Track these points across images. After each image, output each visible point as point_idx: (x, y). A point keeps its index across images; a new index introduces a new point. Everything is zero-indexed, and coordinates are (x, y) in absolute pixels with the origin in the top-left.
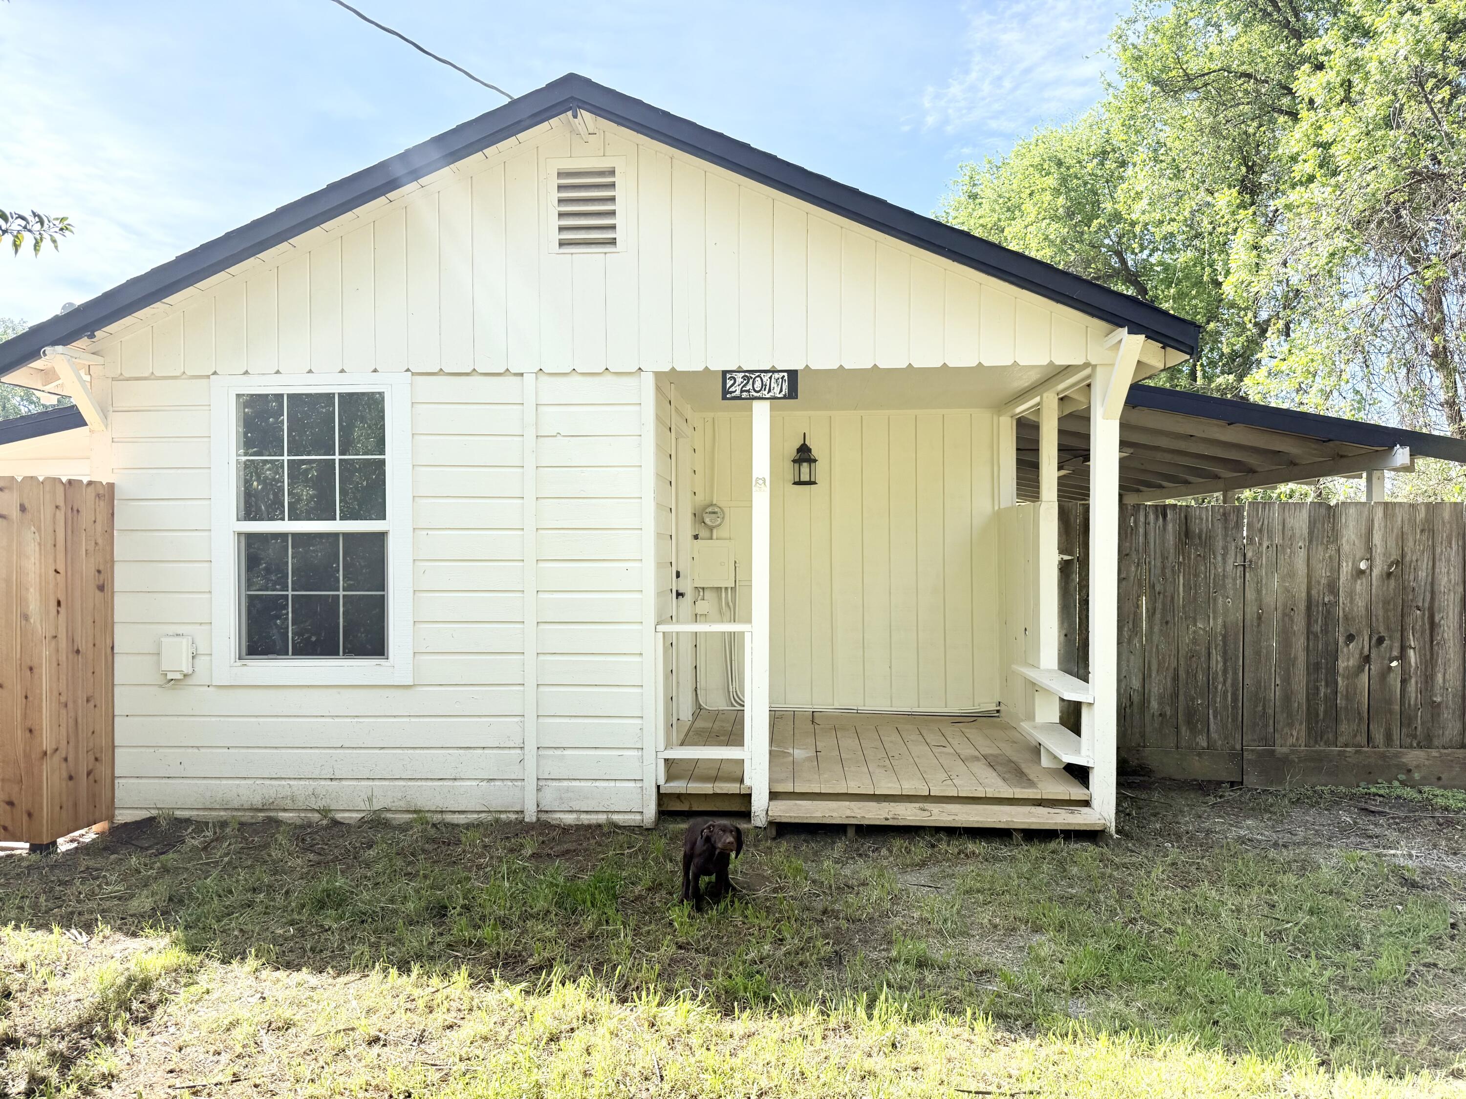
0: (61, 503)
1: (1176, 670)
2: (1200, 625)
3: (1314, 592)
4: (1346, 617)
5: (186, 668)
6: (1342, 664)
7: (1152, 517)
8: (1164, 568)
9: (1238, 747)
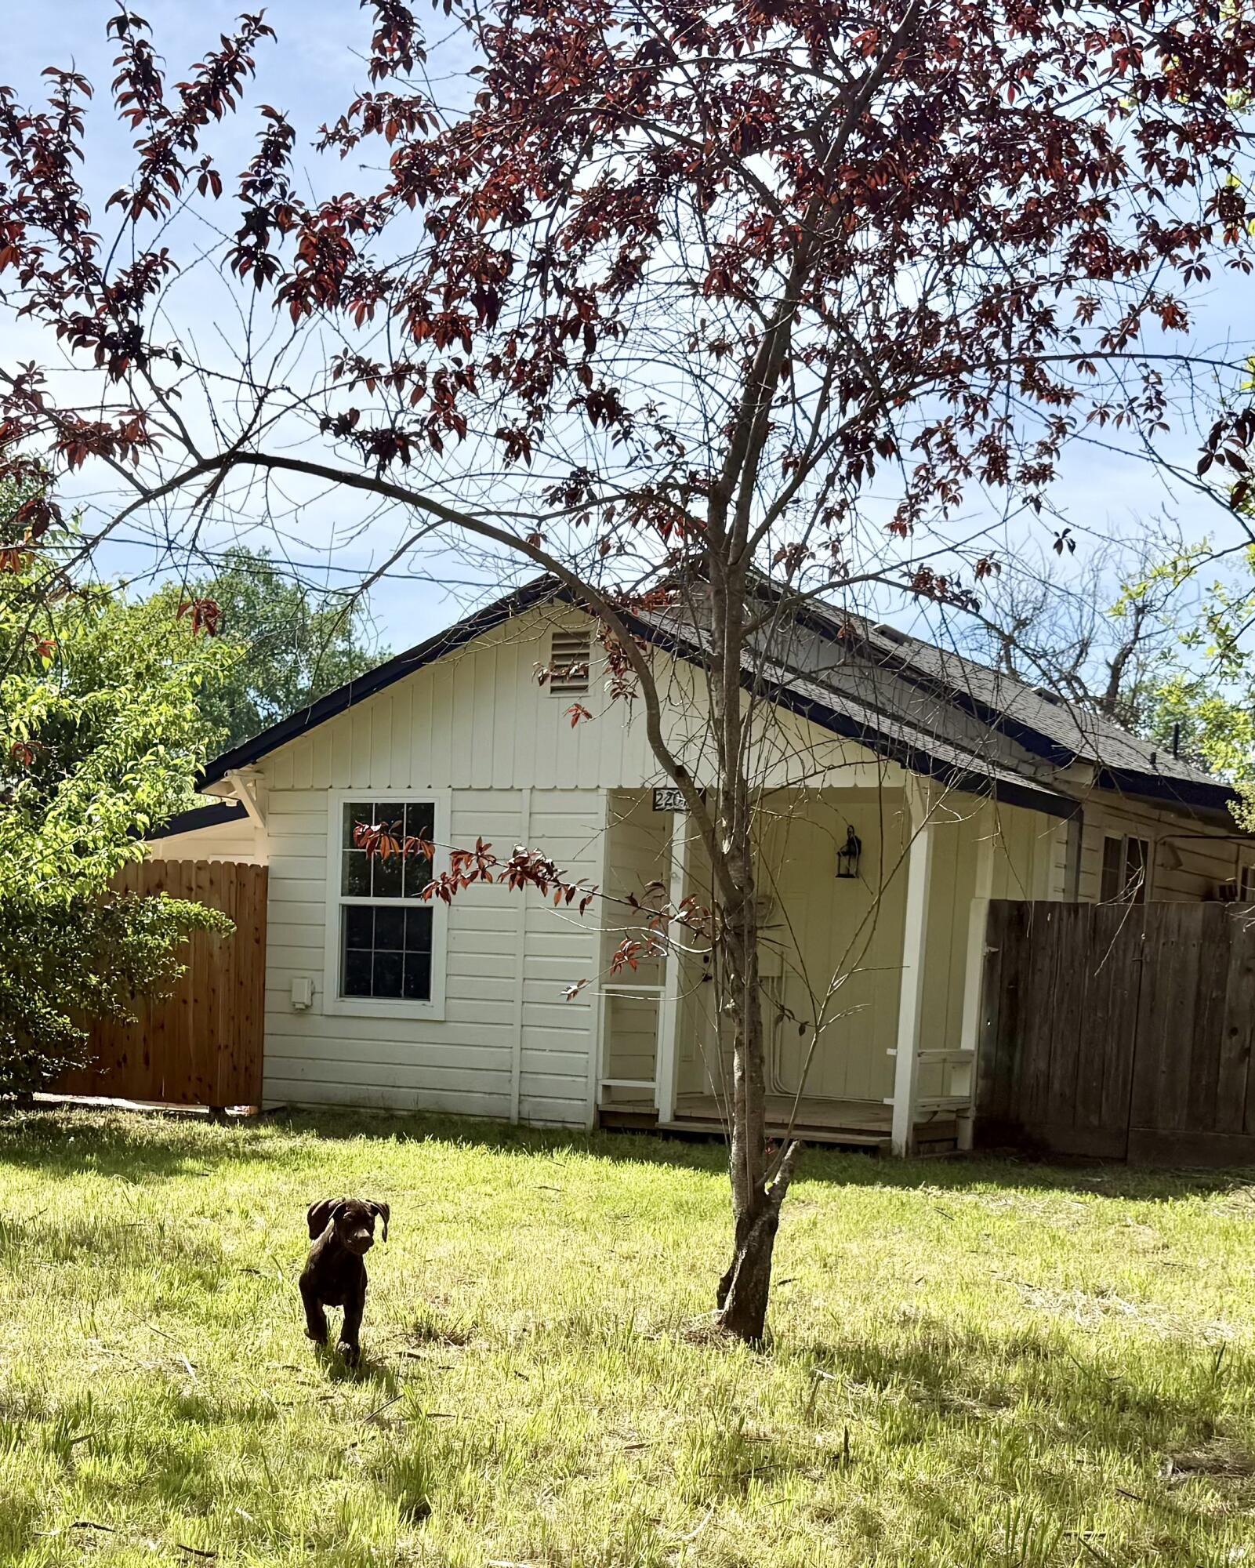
0: (234, 879)
1: (1078, 1055)
2: (1099, 1014)
3: (1203, 988)
4: (1231, 1012)
5: (307, 1001)
6: (1224, 1055)
7: (1065, 914)
8: (1073, 961)
9: (1125, 1126)
